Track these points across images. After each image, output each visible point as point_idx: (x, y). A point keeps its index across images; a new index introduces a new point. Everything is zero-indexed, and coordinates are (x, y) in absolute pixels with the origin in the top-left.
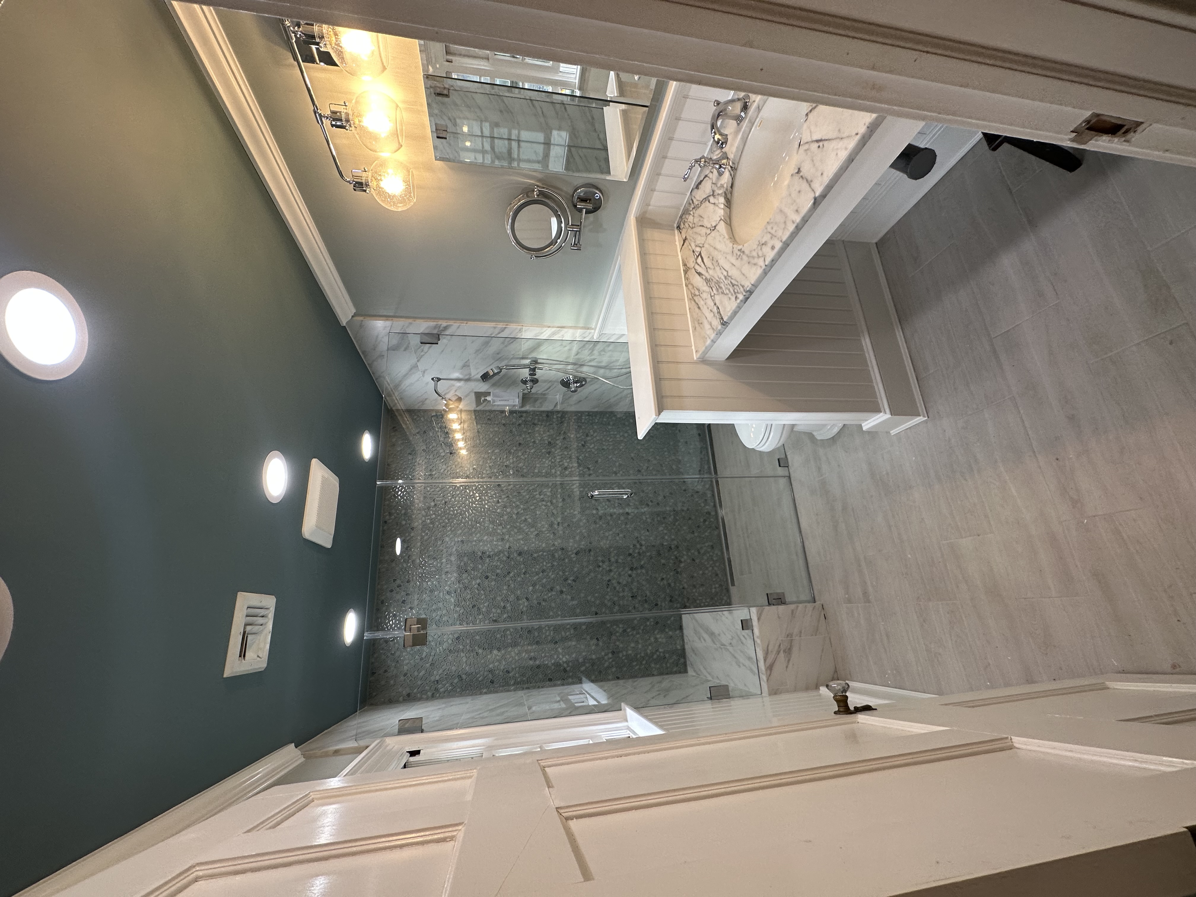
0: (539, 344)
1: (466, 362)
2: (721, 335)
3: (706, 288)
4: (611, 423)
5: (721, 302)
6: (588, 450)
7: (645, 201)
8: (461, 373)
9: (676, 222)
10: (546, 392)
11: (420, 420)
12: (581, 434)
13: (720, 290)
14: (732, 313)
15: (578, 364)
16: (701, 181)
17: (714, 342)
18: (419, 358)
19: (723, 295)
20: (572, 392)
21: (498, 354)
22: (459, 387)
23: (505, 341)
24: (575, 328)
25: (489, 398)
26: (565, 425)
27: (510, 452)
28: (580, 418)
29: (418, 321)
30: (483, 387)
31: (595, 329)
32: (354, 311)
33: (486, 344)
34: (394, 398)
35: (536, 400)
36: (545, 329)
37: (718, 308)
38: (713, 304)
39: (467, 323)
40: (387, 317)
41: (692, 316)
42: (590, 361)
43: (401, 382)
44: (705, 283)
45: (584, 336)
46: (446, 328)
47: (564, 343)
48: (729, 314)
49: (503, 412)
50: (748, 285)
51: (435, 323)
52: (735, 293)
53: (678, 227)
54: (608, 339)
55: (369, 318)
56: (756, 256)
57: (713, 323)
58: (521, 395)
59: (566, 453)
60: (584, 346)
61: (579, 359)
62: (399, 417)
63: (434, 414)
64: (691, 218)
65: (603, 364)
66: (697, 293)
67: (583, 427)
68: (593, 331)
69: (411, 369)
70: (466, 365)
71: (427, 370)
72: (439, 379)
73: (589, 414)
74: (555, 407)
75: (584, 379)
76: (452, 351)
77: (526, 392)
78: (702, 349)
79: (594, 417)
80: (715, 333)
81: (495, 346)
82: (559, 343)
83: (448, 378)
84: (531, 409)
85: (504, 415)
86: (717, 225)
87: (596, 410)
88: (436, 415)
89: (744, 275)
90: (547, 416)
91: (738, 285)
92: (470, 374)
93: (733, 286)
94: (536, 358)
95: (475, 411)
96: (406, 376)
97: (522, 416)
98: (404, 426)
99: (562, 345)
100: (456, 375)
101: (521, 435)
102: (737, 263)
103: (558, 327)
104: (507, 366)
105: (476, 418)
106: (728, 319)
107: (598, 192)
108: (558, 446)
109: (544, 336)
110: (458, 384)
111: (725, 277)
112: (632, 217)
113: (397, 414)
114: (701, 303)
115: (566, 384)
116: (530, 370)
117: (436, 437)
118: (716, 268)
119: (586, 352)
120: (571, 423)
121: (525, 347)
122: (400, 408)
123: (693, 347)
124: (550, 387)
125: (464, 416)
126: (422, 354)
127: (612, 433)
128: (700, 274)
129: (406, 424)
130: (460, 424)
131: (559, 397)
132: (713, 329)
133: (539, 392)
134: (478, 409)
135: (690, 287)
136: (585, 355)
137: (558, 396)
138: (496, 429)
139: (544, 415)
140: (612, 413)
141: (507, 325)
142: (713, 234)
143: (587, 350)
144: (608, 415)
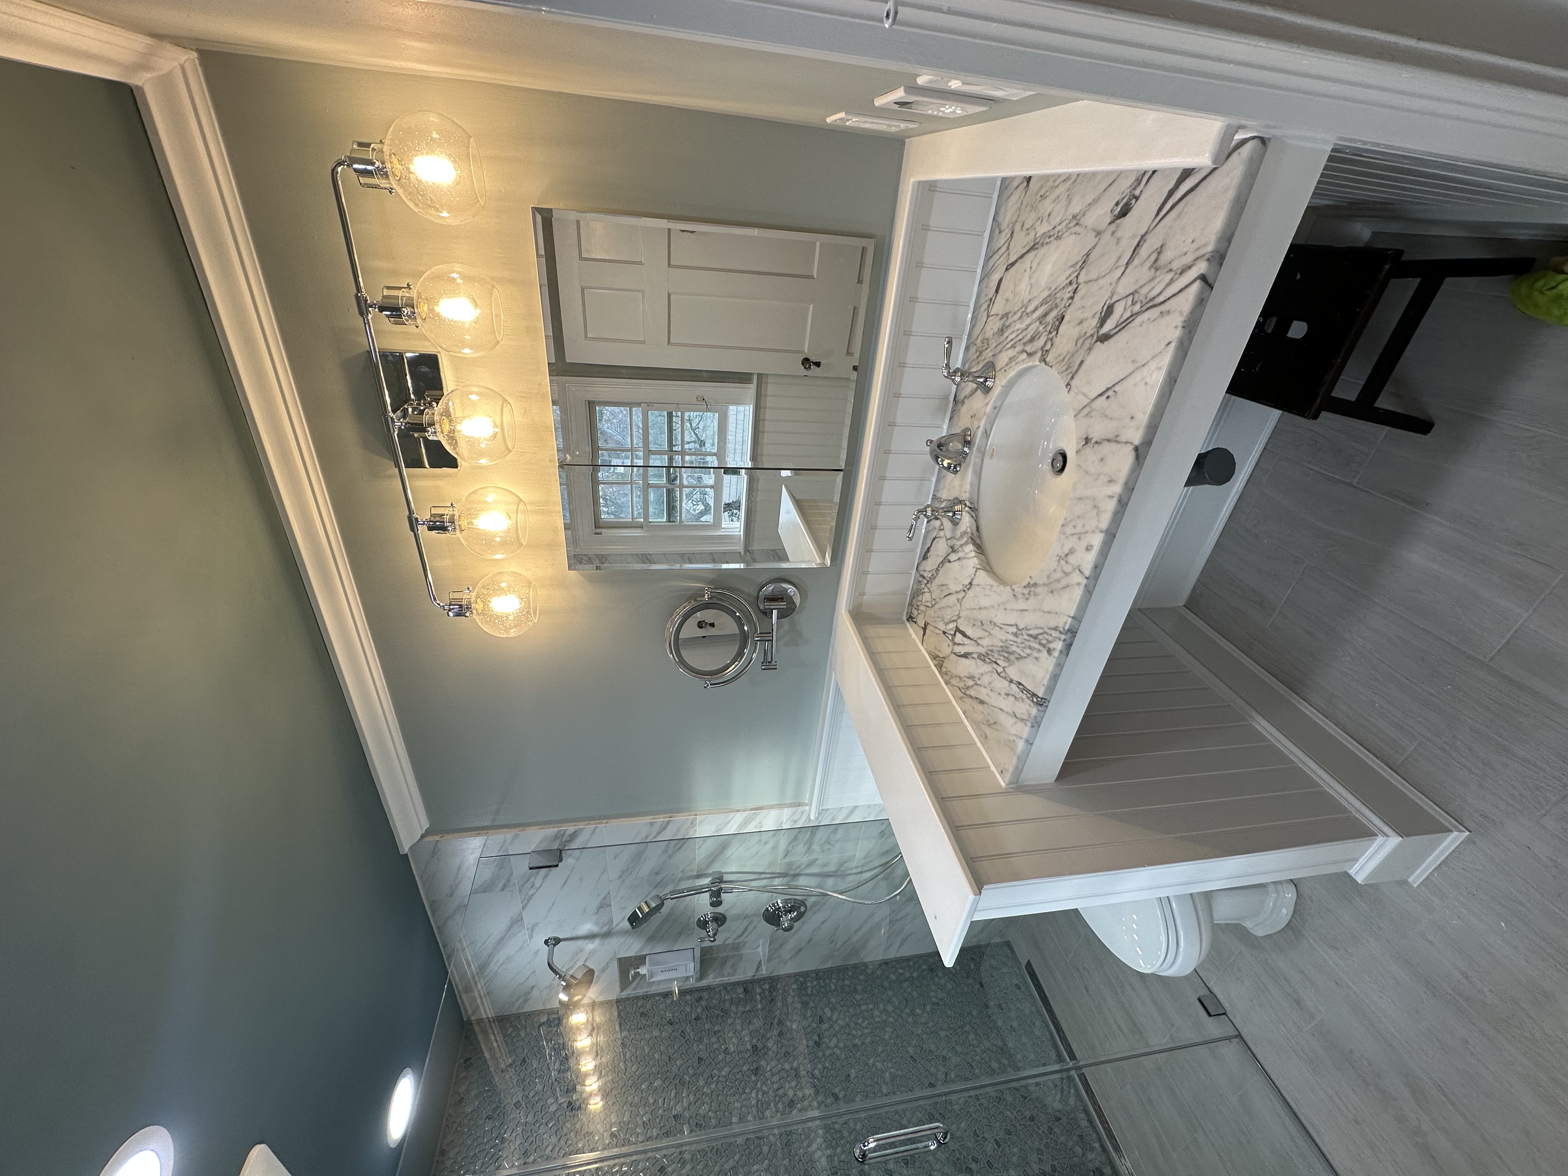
0: (724, 843)
1: (605, 898)
2: (1039, 726)
3: (985, 668)
4: (859, 988)
5: (1022, 672)
6: (828, 1053)
7: (858, 591)
8: (596, 923)
9: (905, 614)
10: (740, 940)
11: (518, 1035)
12: (810, 1019)
13: (1012, 657)
14: (1050, 679)
15: (790, 874)
16: (929, 548)
17: (1029, 743)
18: (525, 902)
19: (1021, 662)
20: (785, 930)
21: (657, 874)
22: (593, 952)
23: (667, 846)
24: (781, 806)
25: (643, 970)
26: (779, 1004)
27: (682, 1083)
28: (802, 987)
29: (530, 831)
30: (632, 947)
31: (811, 805)
32: (426, 825)
33: (638, 856)
34: (476, 994)
35: (723, 963)
36: (732, 815)
37: (1020, 684)
38: (1006, 683)
39: (607, 823)
40: (477, 830)
41: (973, 722)
42: (809, 865)
43: (490, 956)
44: (980, 662)
45: (795, 818)
46: (573, 836)
47: (765, 837)
48: (1046, 682)
49: (668, 994)
50: (1065, 622)
51: (556, 829)
52: (1044, 646)
53: (910, 618)
54: (833, 819)
55: (448, 837)
56: (1062, 575)
57: (1018, 712)
58: (698, 953)
59: (787, 1066)
60: (795, 838)
61: (790, 865)
62: (480, 1037)
63: (544, 1019)
64: (926, 597)
65: (831, 868)
66: (970, 683)
67: (812, 1005)
68: (807, 808)
69: (510, 927)
70: (604, 905)
71: (538, 923)
72: (557, 941)
73: (818, 974)
74: (757, 970)
75: (803, 903)
76: (581, 879)
77: (707, 944)
78: (1011, 764)
79: (827, 981)
80: (1029, 724)
81: (653, 858)
82: (755, 838)
83: (574, 934)
84: (719, 980)
85: (669, 1001)
86: (973, 579)
87: (828, 965)
88: (548, 1019)
89: (1049, 612)
90: (746, 991)
91: (1045, 632)
92: (611, 922)
93: (1036, 638)
94: (720, 872)
95: (618, 1001)
96: (501, 942)
97: (701, 998)
98: (487, 1055)
99: (760, 841)
100: (587, 927)
101: (701, 1040)
102: (1032, 603)
103: (752, 809)
104: (672, 893)
105: (619, 1015)
106: (1045, 693)
107: (790, 586)
108: (770, 1052)
109: (731, 829)
110: (590, 946)
111: (1016, 635)
112: (843, 611)
113: (477, 1029)
114: (983, 693)
115: (772, 917)
116: (711, 895)
117: (544, 1069)
118: (992, 632)
119: (801, 848)
120: (790, 1000)
121: (701, 853)
122: (484, 1016)
123: (993, 768)
124: (746, 929)
125: (599, 1017)
126: (533, 891)
127: (864, 1007)
128: (966, 656)
129: (491, 1049)
130: (590, 1035)
131: (762, 951)
132: (1022, 720)
133: (729, 941)
134: (624, 994)
135: (954, 681)
136: (799, 857)
137: (760, 949)
138: (656, 1033)
139: (740, 990)
140: (860, 968)
141: (671, 817)
142: (970, 593)
143: (802, 845)
144: (850, 974)
